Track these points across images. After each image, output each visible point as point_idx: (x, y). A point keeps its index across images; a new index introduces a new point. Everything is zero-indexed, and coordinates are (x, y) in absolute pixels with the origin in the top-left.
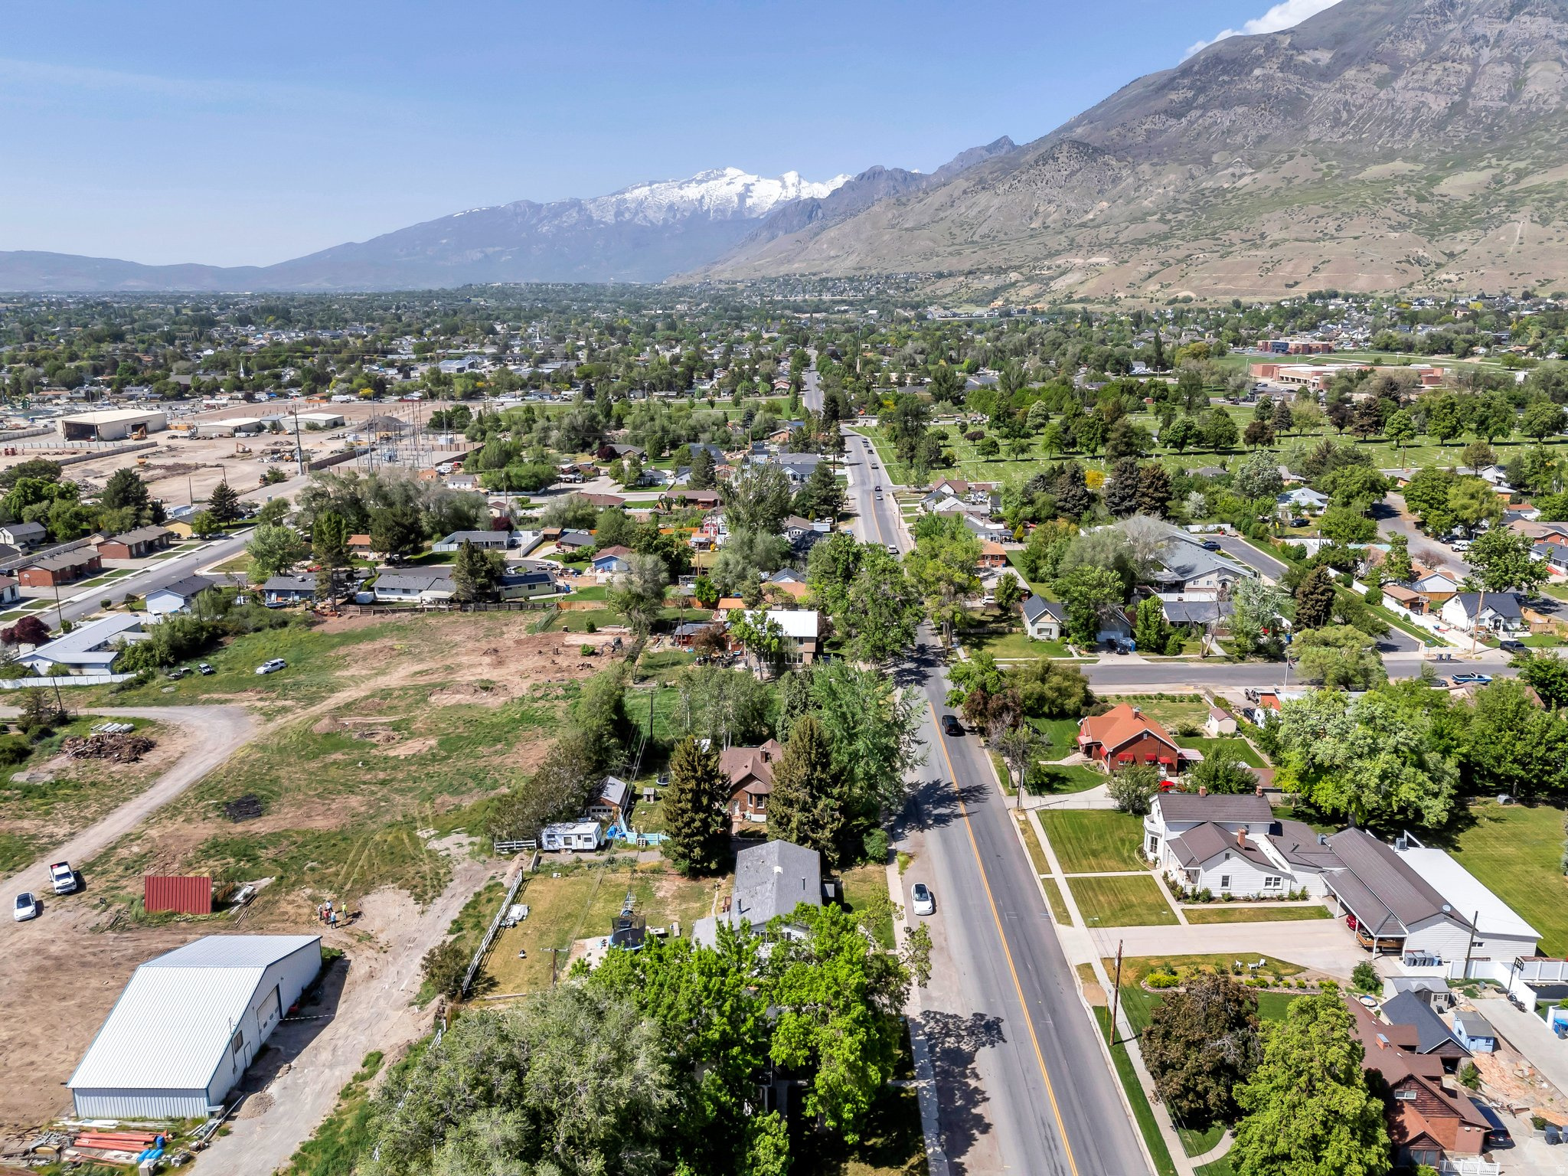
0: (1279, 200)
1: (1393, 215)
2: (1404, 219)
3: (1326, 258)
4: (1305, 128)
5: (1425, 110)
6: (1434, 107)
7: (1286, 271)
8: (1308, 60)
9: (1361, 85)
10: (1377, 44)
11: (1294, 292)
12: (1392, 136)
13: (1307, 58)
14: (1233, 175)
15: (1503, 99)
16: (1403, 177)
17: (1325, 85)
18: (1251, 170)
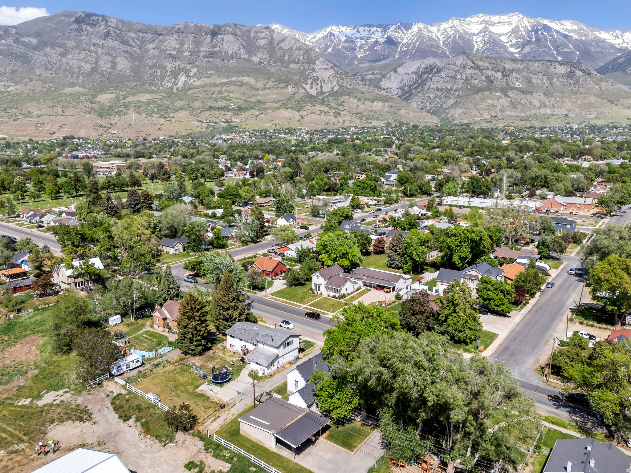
0: (30, 98)
1: (84, 108)
2: (89, 110)
3: (63, 123)
4: (33, 69)
5: (82, 68)
6: (86, 68)
7: (48, 127)
8: (27, 41)
9: (53, 55)
10: (56, 40)
11: (55, 136)
12: (72, 77)
13: (26, 39)
14: (5, 85)
15: (110, 68)
16: (82, 93)
17: (37, 53)
18: (13, 84)
